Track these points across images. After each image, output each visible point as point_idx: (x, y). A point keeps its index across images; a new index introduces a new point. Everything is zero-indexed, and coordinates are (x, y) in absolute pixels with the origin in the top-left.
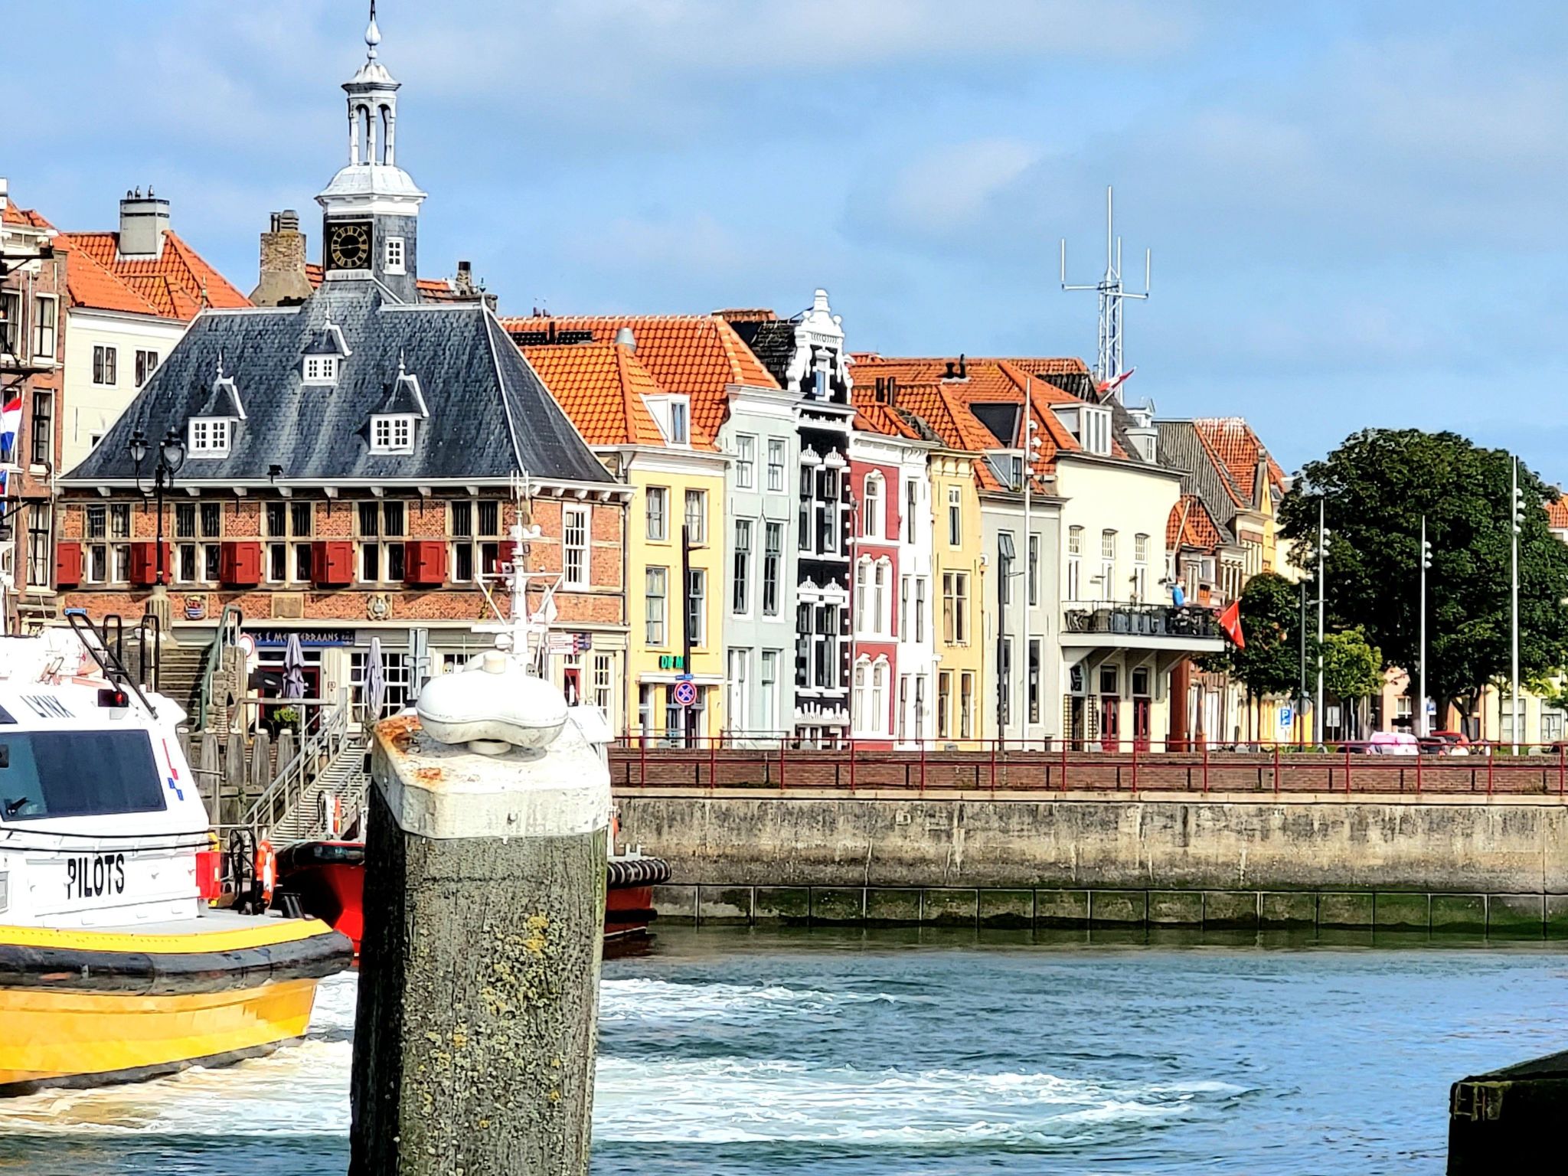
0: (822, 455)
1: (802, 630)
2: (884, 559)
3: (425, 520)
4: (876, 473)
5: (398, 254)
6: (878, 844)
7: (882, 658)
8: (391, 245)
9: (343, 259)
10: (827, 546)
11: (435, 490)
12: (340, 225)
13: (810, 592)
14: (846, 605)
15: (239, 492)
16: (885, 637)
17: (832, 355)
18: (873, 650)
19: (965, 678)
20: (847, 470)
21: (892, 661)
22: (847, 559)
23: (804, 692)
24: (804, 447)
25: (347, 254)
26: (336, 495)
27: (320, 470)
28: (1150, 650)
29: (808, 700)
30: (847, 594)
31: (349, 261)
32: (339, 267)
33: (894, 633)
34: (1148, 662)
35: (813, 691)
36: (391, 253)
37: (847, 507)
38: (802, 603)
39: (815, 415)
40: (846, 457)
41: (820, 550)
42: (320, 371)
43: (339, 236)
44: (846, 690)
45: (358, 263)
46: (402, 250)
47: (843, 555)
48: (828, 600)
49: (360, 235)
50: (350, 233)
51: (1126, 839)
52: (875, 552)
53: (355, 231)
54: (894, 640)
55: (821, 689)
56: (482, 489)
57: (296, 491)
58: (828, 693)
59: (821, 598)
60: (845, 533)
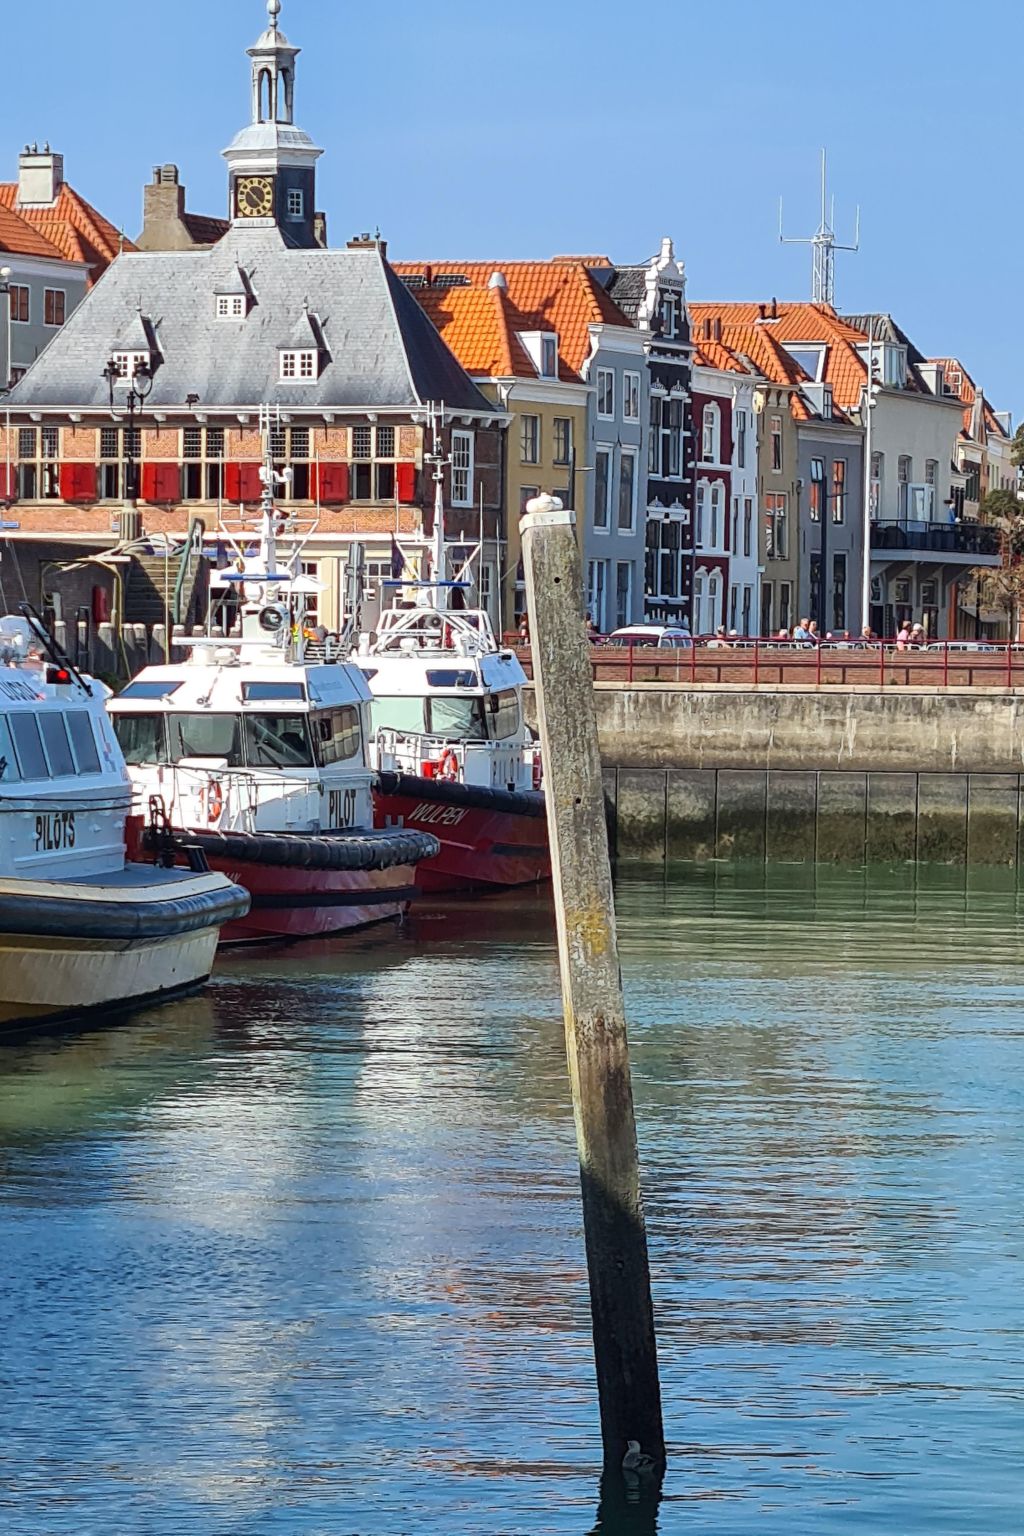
0: (668, 388)
1: (651, 543)
2: (720, 481)
3: (329, 443)
4: (714, 404)
5: (298, 204)
6: (779, 732)
7: (717, 569)
8: (292, 196)
9: (249, 209)
10: (672, 470)
11: (337, 417)
12: (246, 177)
13: (657, 512)
14: (687, 522)
15: (159, 418)
16: (719, 551)
17: (677, 298)
18: (711, 563)
19: (785, 588)
20: (689, 401)
21: (725, 573)
22: (688, 481)
23: (652, 600)
24: (653, 380)
25: (253, 204)
26: (247, 421)
27: (233, 398)
28: (940, 564)
29: (656, 606)
30: (688, 512)
31: (255, 210)
32: (245, 216)
33: (727, 548)
34: (938, 575)
35: (661, 598)
36: (292, 203)
37: (688, 434)
38: (651, 521)
39: (662, 351)
40: (688, 389)
41: (666, 473)
42: (230, 309)
43: (245, 187)
44: (686, 598)
45: (263, 212)
46: (301, 200)
47: (684, 477)
48: (673, 518)
49: (265, 186)
50: (256, 184)
51: (1002, 729)
52: (713, 475)
53: (260, 183)
54: (726, 554)
55: (666, 597)
56: (380, 416)
57: (210, 418)
58: (672, 600)
59: (667, 516)
60: (687, 458)
